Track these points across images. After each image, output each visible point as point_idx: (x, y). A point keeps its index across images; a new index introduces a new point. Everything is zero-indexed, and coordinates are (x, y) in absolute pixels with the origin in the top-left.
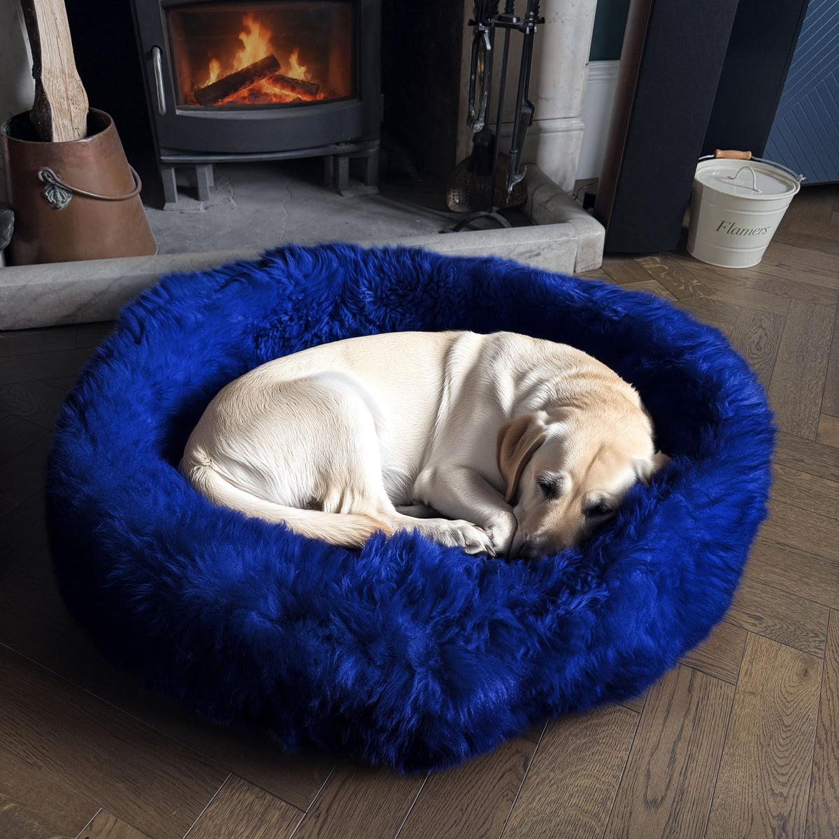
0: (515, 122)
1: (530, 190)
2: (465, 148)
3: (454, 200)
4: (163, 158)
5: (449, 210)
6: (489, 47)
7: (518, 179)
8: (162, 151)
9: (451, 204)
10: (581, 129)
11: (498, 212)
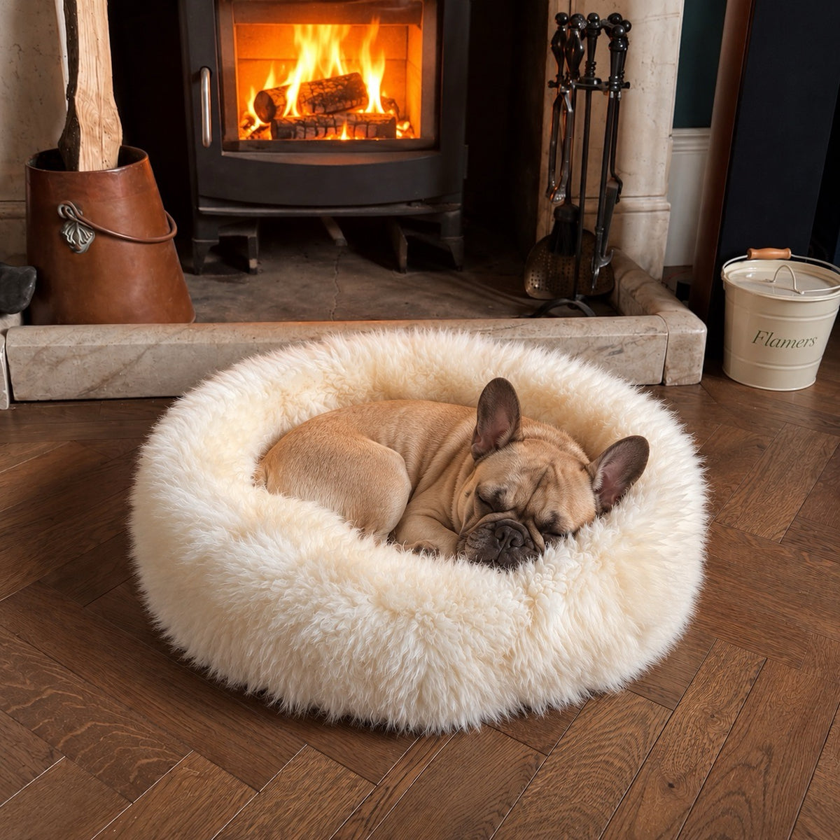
0: (600, 198)
1: (617, 275)
2: (546, 224)
3: (533, 284)
4: (201, 209)
5: (526, 296)
6: (570, 110)
7: (604, 263)
8: (201, 201)
9: (529, 289)
10: (668, 210)
11: (583, 300)
